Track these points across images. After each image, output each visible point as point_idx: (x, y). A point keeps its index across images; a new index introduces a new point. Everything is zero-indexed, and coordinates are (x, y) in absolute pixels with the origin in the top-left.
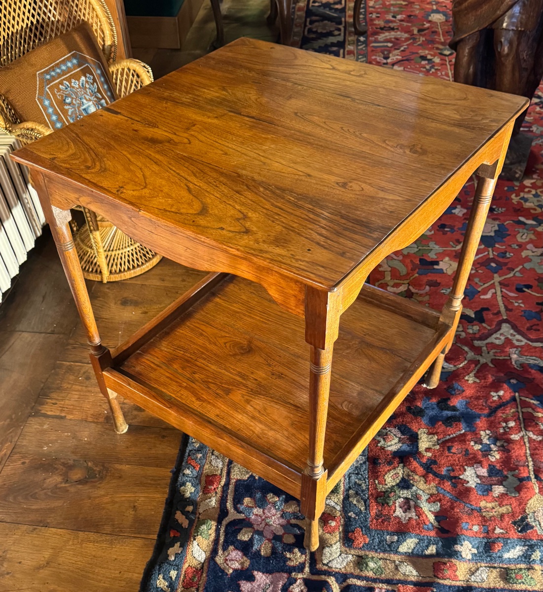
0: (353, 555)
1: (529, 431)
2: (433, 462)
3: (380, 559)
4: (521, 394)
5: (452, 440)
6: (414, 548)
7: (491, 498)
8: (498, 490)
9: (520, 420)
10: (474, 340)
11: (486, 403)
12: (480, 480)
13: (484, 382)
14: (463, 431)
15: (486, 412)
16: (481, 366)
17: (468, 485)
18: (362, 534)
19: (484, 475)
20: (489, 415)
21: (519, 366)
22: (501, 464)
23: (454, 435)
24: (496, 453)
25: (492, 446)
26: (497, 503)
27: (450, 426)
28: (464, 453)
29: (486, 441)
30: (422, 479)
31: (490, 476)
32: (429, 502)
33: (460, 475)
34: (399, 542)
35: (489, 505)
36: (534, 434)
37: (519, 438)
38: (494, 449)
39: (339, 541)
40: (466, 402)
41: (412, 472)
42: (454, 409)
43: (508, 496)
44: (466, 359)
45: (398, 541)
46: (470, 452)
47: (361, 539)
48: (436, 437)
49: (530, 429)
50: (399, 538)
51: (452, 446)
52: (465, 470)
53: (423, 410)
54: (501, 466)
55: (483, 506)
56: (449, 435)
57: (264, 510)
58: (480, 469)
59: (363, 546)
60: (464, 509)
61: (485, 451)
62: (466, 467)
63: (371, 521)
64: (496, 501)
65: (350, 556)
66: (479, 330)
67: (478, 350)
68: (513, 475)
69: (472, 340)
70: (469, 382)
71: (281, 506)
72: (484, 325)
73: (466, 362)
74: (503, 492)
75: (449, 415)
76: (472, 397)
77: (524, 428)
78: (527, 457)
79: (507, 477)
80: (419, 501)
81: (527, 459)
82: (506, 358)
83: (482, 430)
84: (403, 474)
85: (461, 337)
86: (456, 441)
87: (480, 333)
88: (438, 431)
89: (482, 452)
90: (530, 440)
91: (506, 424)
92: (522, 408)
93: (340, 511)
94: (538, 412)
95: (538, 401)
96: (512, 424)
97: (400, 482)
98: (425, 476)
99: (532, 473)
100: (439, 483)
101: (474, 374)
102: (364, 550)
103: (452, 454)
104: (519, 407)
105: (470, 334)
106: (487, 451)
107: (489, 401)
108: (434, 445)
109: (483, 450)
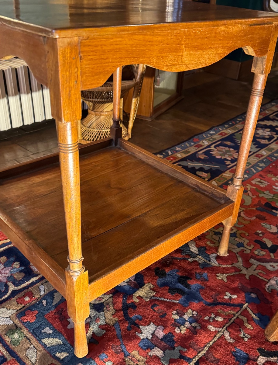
0: (14, 323)
1: (228, 331)
2: (134, 306)
3: (25, 336)
4: (249, 306)
5: (162, 302)
6: (54, 346)
7: (144, 354)
8: (157, 352)
9: (230, 321)
10: (253, 258)
11: (216, 296)
12: (152, 337)
13: (229, 284)
14: (178, 302)
15: (209, 301)
16: (239, 274)
17: (139, 335)
18: (36, 316)
19: (159, 336)
20: (209, 304)
21: (270, 289)
22: (180, 338)
23: (168, 300)
24: (185, 328)
25: (187, 323)
26: (145, 360)
27: (172, 294)
28: (161, 314)
29: (186, 317)
30: (114, 311)
31: (162, 340)
32: (99, 327)
33: (142, 325)
34: (49, 336)
35: (138, 357)
36: (230, 335)
37: (214, 330)
38: (186, 326)
39: (18, 310)
40: (202, 287)
41: (112, 303)
42: (188, 286)
43: (159, 361)
44: (232, 265)
45: (49, 334)
46: (167, 317)
47: (30, 318)
48: (154, 294)
49: (230, 330)
50: (52, 333)
51: (158, 305)
52: (149, 325)
53: (166, 275)
54: (178, 339)
55: (134, 354)
56: (165, 298)
57: (4, 268)
58: (161, 331)
59: (26, 322)
60: (117, 346)
61: (178, 322)
62: (152, 323)
63: (50, 313)
64: (146, 358)
65: (12, 322)
66: (263, 255)
67: (248, 265)
68: (179, 350)
69: (251, 258)
70: (218, 278)
71: (15, 271)
72: (271, 254)
73: (230, 266)
74: (159, 355)
75: (180, 288)
76: (210, 287)
77: (227, 327)
78: (206, 346)
79: (174, 348)
80: (94, 322)
81: (204, 347)
82: (265, 280)
83: (192, 310)
84: (105, 301)
85: (245, 252)
86: (164, 304)
87: (262, 257)
88: (160, 291)
89: (175, 322)
90: (222, 337)
91: (215, 317)
92: (240, 315)
93: (41, 296)
94: (249, 324)
95: (258, 317)
96: (220, 319)
97: (98, 304)
98: (117, 311)
99: (197, 359)
100: (121, 321)
101: (228, 276)
102: (23, 325)
103: (152, 310)
104: (240, 312)
105: (254, 253)
106: (180, 324)
107: (220, 296)
108: (147, 297)
109: (178, 321)
